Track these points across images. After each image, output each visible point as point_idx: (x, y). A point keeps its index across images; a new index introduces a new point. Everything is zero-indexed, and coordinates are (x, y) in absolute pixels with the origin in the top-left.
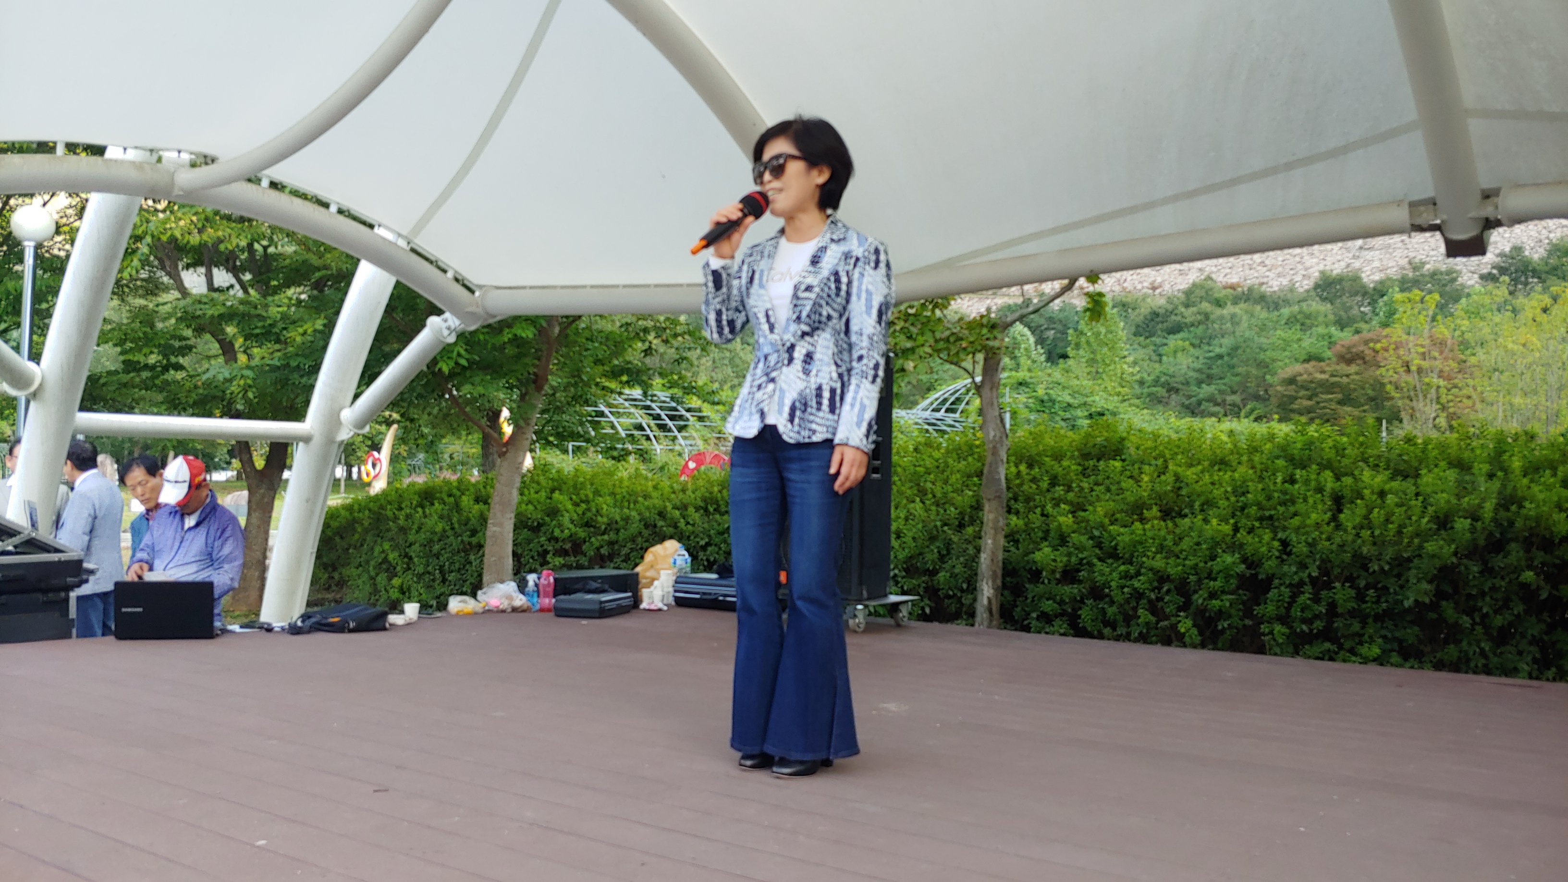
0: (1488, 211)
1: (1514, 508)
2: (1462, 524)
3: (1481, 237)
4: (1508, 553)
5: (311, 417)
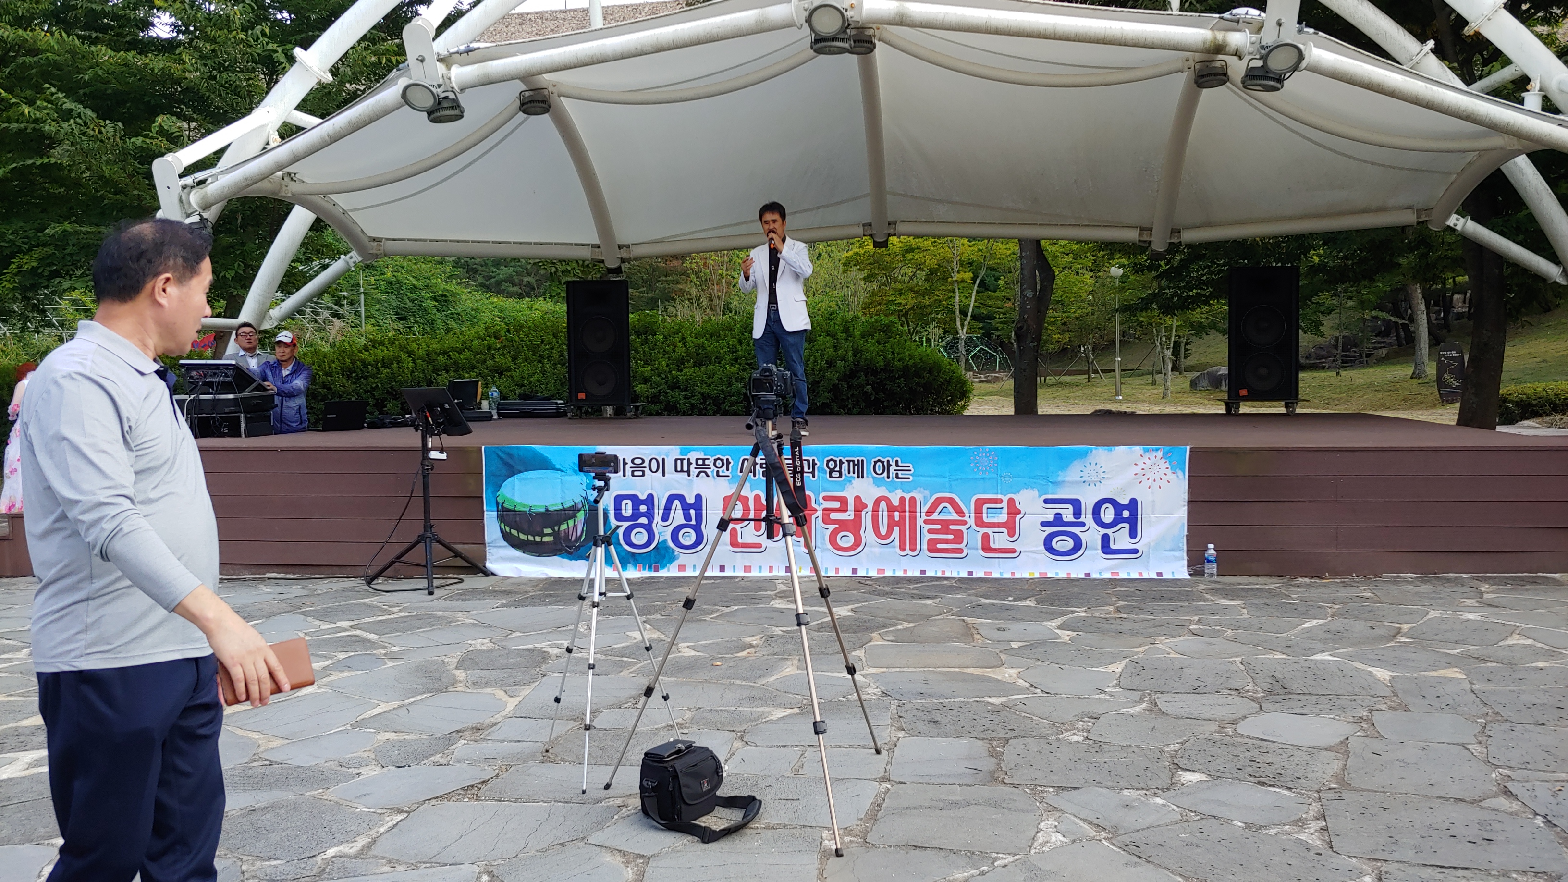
0: (892, 231)
1: (858, 356)
2: (840, 363)
3: (887, 241)
4: (859, 377)
5: (246, 314)
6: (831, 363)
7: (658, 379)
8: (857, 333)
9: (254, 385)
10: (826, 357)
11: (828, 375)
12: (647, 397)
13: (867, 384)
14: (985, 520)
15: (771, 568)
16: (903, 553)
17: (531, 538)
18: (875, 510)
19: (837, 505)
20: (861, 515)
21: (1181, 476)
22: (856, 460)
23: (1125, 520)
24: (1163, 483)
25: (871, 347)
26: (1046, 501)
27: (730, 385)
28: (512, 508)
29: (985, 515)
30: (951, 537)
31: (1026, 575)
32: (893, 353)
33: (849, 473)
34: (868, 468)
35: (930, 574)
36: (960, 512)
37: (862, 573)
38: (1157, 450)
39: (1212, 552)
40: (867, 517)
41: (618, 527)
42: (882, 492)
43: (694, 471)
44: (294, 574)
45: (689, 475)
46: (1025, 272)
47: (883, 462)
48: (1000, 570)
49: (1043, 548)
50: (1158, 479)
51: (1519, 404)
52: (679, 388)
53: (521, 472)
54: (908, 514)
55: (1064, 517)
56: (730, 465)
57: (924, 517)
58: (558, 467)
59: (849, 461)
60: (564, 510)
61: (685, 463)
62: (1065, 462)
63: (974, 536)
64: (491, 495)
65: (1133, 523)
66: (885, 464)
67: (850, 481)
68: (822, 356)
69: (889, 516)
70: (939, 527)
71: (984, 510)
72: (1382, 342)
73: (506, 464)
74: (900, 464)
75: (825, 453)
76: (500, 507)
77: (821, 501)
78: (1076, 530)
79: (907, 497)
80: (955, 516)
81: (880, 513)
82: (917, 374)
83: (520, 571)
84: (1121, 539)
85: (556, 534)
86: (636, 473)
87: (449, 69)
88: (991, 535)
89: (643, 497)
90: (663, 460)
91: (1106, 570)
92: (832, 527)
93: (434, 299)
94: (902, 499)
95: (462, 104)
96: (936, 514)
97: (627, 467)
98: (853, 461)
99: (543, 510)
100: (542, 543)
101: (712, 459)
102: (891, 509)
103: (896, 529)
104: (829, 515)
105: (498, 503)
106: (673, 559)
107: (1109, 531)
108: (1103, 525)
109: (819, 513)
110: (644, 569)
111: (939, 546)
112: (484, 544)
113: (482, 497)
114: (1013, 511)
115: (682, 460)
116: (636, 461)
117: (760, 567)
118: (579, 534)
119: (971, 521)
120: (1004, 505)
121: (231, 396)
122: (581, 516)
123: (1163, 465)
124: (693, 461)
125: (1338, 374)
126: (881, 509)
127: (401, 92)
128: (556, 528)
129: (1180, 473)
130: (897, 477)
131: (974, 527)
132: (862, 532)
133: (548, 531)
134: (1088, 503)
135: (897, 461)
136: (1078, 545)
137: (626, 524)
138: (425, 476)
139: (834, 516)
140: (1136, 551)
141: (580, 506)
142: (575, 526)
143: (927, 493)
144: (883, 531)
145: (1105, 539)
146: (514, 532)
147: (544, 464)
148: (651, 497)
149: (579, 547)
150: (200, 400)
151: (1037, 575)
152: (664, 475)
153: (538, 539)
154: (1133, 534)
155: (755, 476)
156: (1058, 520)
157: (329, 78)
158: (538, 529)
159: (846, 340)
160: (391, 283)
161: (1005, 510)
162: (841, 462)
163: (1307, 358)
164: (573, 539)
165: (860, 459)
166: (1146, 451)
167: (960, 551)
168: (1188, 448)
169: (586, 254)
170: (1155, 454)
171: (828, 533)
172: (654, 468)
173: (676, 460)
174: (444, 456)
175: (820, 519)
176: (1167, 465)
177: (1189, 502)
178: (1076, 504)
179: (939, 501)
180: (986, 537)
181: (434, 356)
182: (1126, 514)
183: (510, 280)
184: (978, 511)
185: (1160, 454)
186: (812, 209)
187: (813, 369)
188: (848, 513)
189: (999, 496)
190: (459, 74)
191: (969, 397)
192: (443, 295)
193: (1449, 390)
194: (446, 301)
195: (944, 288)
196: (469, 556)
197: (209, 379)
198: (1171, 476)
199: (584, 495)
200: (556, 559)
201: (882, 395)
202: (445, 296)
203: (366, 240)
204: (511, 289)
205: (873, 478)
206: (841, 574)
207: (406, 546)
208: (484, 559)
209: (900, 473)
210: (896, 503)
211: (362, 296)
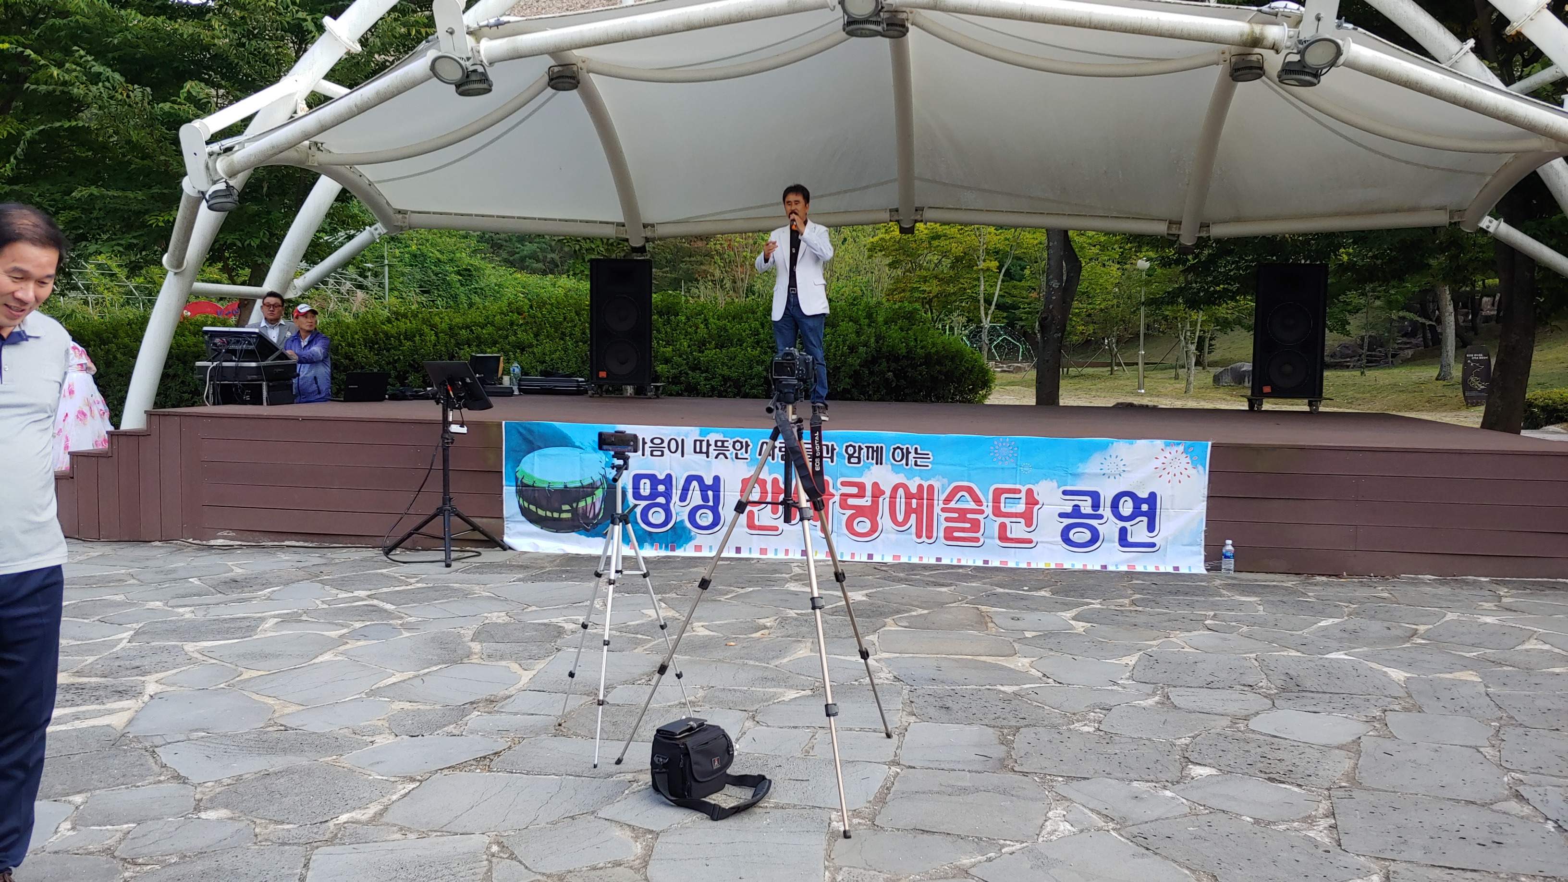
0: (918, 217)
1: (881, 342)
2: (862, 349)
3: (913, 227)
4: (881, 364)
5: (270, 284)
6: (852, 349)
7: (680, 359)
8: (880, 319)
9: (277, 353)
10: (848, 343)
11: (850, 360)
12: (668, 378)
13: (889, 371)
14: (1003, 509)
15: (787, 552)
16: (919, 541)
17: (549, 514)
18: (893, 497)
19: (854, 490)
20: (878, 501)
21: (1202, 471)
22: (875, 446)
23: (1143, 514)
24: (1183, 478)
25: (894, 334)
26: (1065, 493)
27: (751, 368)
28: (531, 483)
29: (1002, 505)
30: (968, 525)
31: (1042, 566)
32: (916, 340)
33: (868, 459)
34: (886, 455)
35: (945, 561)
36: (978, 501)
37: (877, 559)
38: (1179, 444)
39: (1230, 548)
40: (884, 504)
41: (636, 506)
42: (900, 478)
43: (713, 453)
44: (312, 542)
45: (708, 457)
46: (1052, 263)
47: (902, 449)
48: (1016, 559)
49: (1060, 539)
50: (1178, 474)
51: (1544, 409)
52: (700, 369)
53: (540, 448)
54: (925, 501)
55: (1082, 509)
56: (749, 448)
57: (942, 505)
58: (577, 444)
59: (868, 448)
60: (583, 487)
61: (704, 444)
62: (1085, 454)
63: (991, 525)
64: (510, 470)
65: (1151, 516)
66: (905, 451)
67: (869, 468)
68: (844, 341)
69: (906, 503)
70: (956, 515)
71: (1002, 500)
72: (1408, 343)
73: (526, 439)
74: (919, 451)
75: (844, 439)
76: (519, 483)
77: (839, 486)
78: (1094, 522)
79: (925, 485)
80: (972, 505)
81: (898, 500)
82: (939, 362)
83: (537, 546)
84: (1139, 532)
85: (574, 511)
86: (655, 453)
87: (478, 42)
88: (1009, 525)
89: (661, 477)
90: (683, 440)
91: (1122, 563)
92: (849, 512)
93: (458, 273)
94: (920, 487)
95: (491, 76)
96: (953, 502)
97: (647, 446)
98: (873, 448)
99: (562, 486)
100: (559, 519)
101: (731, 442)
102: (909, 496)
103: (913, 516)
104: (846, 500)
105: (517, 479)
106: (689, 539)
107: (1127, 524)
108: (1121, 518)
109: (837, 498)
110: (661, 548)
111: (956, 534)
112: (502, 518)
113: (502, 472)
114: (1032, 501)
115: (701, 441)
116: (656, 441)
117: (776, 550)
118: (597, 511)
119: (989, 511)
120: (1023, 495)
121: (253, 364)
122: (599, 493)
123: (1184, 459)
124: (712, 443)
125: (1362, 373)
126: (898, 496)
127: (430, 63)
128: (574, 505)
129: (1200, 468)
130: (916, 465)
131: (991, 516)
132: (879, 518)
133: (566, 507)
134: (1107, 496)
135: (916, 449)
136: (1095, 537)
137: (644, 503)
138: (445, 450)
139: (851, 501)
140: (1153, 545)
141: (599, 484)
142: (593, 504)
143: (945, 481)
144: (900, 518)
145: (1123, 532)
146: (533, 508)
147: (564, 441)
148: (669, 477)
149: (597, 524)
150: (223, 367)
151: (1053, 566)
152: (683, 456)
153: (556, 515)
154: (1151, 527)
155: (773, 459)
156: (1076, 512)
157: (357, 48)
158: (557, 505)
159: (869, 326)
160: (415, 256)
161: (1023, 501)
162: (860, 448)
163: (1332, 356)
164: (591, 516)
165: (879, 445)
166: (1167, 445)
167: (977, 540)
168: (1210, 443)
169: (610, 232)
170: (1176, 448)
171: (845, 518)
172: (673, 448)
173: (695, 441)
174: (464, 430)
175: (837, 504)
176: (1188, 460)
177: (1208, 497)
178: (1095, 497)
179: (957, 489)
180: (1003, 527)
181: (456, 330)
182: (1145, 507)
183: (534, 256)
184: (996, 500)
185: (1181, 448)
186: (839, 193)
187: (835, 355)
188: (866, 499)
189: (1018, 487)
190: (488, 47)
191: (990, 387)
192: (466, 270)
193: (1474, 394)
194: (470, 275)
195: (969, 276)
196: (487, 530)
197: (232, 347)
198: (1191, 471)
199: (603, 473)
200: (574, 535)
201: (903, 382)
202: (469, 270)
203: (391, 212)
204: (535, 265)
205: (892, 464)
206: (857, 559)
207: (424, 518)
208: (502, 533)
209: (918, 460)
210: (914, 490)
211: (387, 268)
